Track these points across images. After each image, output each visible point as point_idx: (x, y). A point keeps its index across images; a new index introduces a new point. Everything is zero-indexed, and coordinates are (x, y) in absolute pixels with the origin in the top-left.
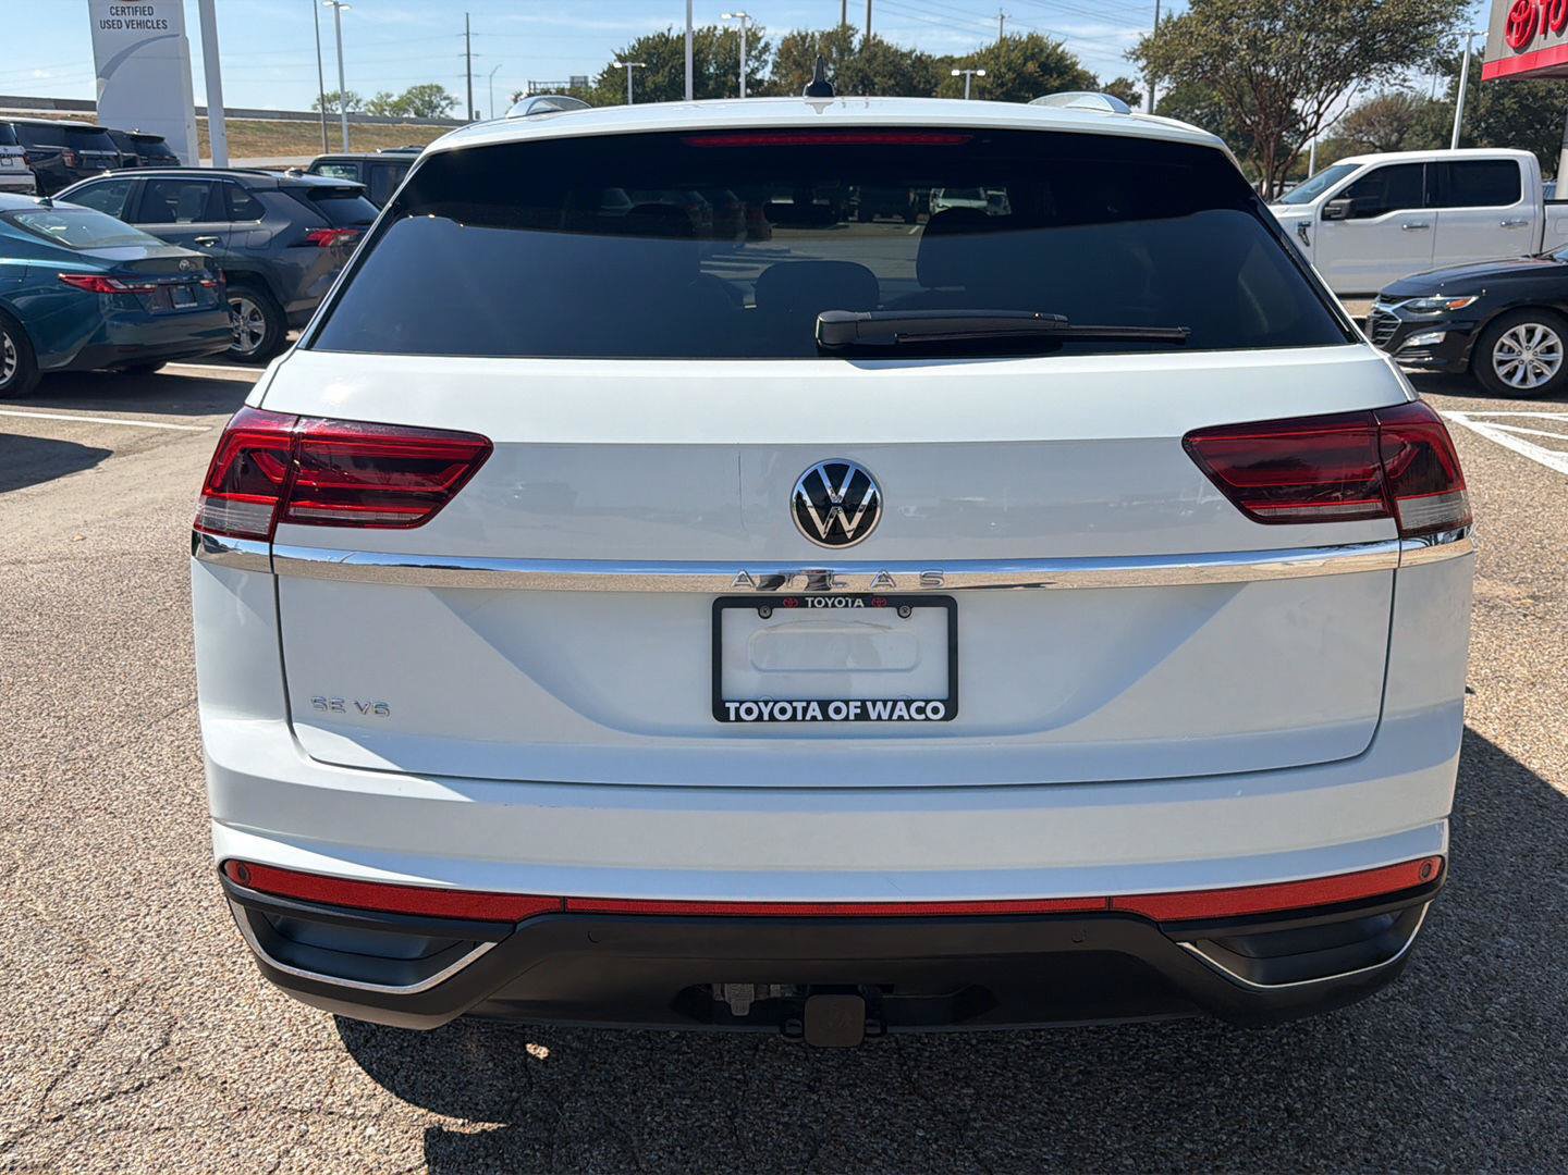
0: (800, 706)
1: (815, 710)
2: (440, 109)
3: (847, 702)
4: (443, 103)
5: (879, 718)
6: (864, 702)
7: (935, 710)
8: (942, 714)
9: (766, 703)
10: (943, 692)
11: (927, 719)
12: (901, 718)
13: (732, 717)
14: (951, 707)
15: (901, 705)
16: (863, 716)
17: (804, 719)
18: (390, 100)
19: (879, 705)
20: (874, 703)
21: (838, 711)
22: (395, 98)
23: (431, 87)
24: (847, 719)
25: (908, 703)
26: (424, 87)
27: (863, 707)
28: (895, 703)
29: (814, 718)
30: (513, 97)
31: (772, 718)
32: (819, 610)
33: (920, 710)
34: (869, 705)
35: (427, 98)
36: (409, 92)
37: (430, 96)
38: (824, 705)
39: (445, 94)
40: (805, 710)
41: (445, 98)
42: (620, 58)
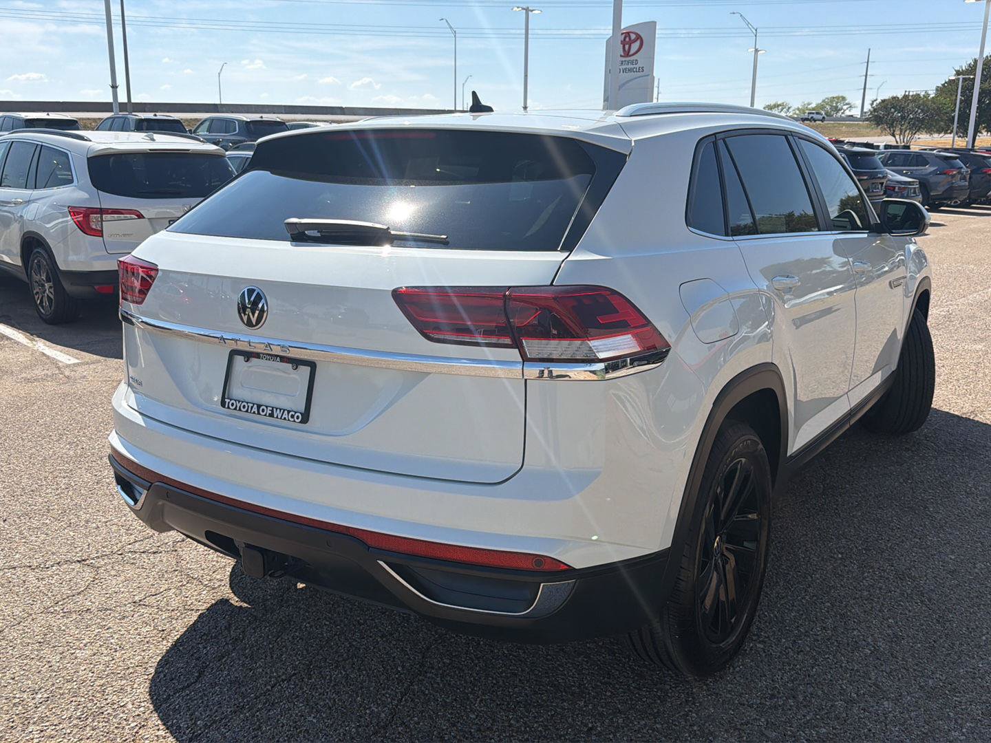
0: (250, 405)
1: (255, 409)
2: (842, 111)
3: (267, 407)
4: (845, 107)
5: (277, 417)
6: (273, 408)
7: (298, 418)
8: (300, 420)
9: (239, 402)
10: (302, 409)
11: (294, 421)
12: (285, 419)
13: (226, 406)
14: (305, 418)
15: (286, 412)
16: (271, 415)
17: (251, 412)
18: (810, 107)
19: (278, 410)
20: (277, 409)
21: (263, 410)
22: (813, 105)
23: (838, 98)
24: (265, 415)
25: (289, 412)
26: (834, 98)
27: (272, 411)
28: (284, 410)
29: (254, 412)
30: (871, 102)
31: (240, 410)
32: (264, 361)
33: (292, 416)
34: (275, 409)
35: (834, 105)
36: (824, 101)
37: (837, 103)
38: (259, 406)
39: (847, 102)
40: (252, 407)
41: (847, 104)
42: (958, 73)
